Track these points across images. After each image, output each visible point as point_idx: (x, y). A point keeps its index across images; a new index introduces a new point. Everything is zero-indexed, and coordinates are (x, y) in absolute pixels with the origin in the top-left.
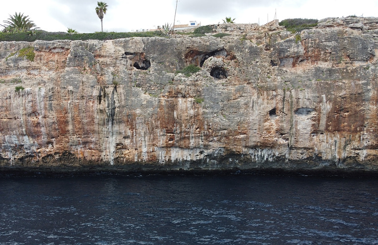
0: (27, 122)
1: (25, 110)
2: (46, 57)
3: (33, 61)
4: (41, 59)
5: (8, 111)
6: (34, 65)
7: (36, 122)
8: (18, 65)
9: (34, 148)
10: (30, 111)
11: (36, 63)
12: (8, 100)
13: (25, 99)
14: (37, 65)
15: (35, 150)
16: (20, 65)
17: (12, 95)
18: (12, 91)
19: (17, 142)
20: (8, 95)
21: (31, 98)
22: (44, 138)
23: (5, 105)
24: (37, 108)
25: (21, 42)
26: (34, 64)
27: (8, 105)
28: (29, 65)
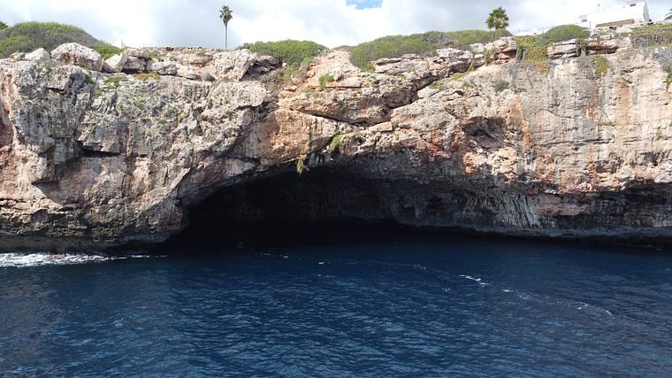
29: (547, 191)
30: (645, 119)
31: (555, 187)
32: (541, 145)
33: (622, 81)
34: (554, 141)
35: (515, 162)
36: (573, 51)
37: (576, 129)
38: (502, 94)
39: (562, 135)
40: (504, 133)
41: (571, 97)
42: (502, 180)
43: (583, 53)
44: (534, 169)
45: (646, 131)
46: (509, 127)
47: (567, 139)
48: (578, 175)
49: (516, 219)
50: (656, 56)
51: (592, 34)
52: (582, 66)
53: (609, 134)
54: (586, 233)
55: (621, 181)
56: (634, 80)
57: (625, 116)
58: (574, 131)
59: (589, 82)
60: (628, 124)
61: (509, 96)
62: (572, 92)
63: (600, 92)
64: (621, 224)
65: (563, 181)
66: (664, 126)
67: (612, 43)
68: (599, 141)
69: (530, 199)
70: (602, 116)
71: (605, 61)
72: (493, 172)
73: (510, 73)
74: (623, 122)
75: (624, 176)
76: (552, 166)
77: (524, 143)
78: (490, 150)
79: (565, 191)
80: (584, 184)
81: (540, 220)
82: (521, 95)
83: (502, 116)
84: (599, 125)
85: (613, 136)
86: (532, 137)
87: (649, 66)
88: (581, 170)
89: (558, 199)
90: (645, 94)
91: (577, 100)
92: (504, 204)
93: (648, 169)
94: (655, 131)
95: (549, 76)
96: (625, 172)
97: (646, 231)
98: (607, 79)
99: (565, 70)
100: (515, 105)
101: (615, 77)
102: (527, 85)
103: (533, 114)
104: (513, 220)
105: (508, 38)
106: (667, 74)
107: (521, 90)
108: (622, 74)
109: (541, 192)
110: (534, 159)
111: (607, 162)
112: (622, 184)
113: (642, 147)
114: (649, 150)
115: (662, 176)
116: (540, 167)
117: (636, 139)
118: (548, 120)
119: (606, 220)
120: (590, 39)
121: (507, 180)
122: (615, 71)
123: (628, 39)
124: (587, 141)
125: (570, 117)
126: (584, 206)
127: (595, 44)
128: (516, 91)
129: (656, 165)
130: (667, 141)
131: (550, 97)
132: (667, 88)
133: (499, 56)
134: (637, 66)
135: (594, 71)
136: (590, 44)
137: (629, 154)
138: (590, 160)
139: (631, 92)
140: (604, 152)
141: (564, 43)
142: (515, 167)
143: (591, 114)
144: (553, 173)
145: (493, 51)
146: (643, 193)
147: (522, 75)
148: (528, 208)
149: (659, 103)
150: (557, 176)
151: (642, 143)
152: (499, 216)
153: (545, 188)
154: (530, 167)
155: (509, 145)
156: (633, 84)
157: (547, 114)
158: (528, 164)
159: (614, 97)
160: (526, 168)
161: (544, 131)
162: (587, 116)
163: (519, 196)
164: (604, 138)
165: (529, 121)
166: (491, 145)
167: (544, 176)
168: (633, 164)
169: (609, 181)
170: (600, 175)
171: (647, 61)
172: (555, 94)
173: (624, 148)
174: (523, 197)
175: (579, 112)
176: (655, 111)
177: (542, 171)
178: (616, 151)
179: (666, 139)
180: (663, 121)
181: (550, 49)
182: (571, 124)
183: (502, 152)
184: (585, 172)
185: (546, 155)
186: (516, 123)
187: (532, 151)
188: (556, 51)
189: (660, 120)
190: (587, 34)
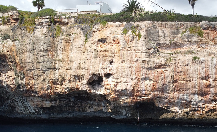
0: (200, 83)
1: (200, 74)
2: (212, 35)
3: (202, 37)
4: (208, 36)
5: (186, 75)
6: (203, 41)
7: (208, 84)
8: (191, 40)
9: (200, 104)
10: (203, 76)
11: (204, 39)
12: (186, 67)
13: (200, 66)
14: (206, 41)
15: (201, 106)
16: (193, 40)
17: (190, 63)
18: (189, 60)
19: (187, 99)
20: (187, 63)
21: (205, 66)
22: (211, 97)
23: (184, 70)
24: (209, 73)
25: (188, 22)
26: (203, 39)
27: (186, 71)
28: (199, 41)
29: (33, 94)
30: (75, 59)
31: (36, 92)
32: (27, 70)
33: (66, 40)
34: (32, 68)
35: (14, 79)
36: (47, 22)
37: (44, 62)
38: (6, 41)
39: (36, 65)
40: (8, 63)
41: (41, 46)
42: (10, 89)
43: (53, 24)
44: (24, 83)
45: (75, 65)
46: (9, 60)
47: (38, 67)
48: (46, 86)
49: (24, 109)
50: (82, 29)
51: (57, 15)
52: (49, 31)
53: (59, 66)
54: (59, 116)
55: (65, 89)
56: (72, 39)
57: (67, 57)
58: (42, 63)
59: (51, 38)
60: (68, 61)
61: (10, 42)
62: (42, 43)
63: (56, 44)
64: (74, 111)
65: (39, 89)
66: (81, 63)
67: (66, 20)
68: (54, 69)
69: (27, 98)
70: (57, 56)
71: (60, 29)
72: (4, 84)
73: (13, 31)
74: (66, 60)
75: (66, 87)
76: (33, 82)
77: (18, 69)
78: (3, 72)
79: (40, 94)
80: (49, 91)
81: (35, 110)
82: (15, 42)
83: (5, 54)
84: (55, 61)
85: (61, 67)
86: (21, 65)
87: (78, 33)
88: (46, 83)
89: (40, 99)
90: (76, 47)
91: (44, 47)
92: (17, 102)
93: (77, 83)
94: (78, 65)
95: (32, 34)
96: (66, 85)
97: (85, 114)
98: (60, 38)
99: (41, 32)
100: (12, 48)
101: (63, 37)
102: (20, 37)
103: (21, 53)
104: (23, 110)
105: (14, 11)
106: (85, 38)
107: (16, 40)
108: (66, 36)
109: (30, 95)
110: (24, 77)
111: (58, 80)
112: (66, 91)
113: (73, 72)
114: (75, 74)
115: (82, 87)
116: (27, 81)
117: (70, 69)
118: (29, 57)
119: (67, 109)
120: (56, 17)
121: (12, 88)
122: (64, 34)
123: (73, 19)
124: (49, 69)
125: (41, 56)
126: (53, 102)
127: (58, 20)
128: (13, 40)
129: (80, 82)
130: (83, 70)
131: (31, 45)
132: (85, 44)
133: (11, 21)
134: (74, 32)
135: (54, 34)
136: (56, 20)
137: (68, 76)
138: (50, 79)
139: (70, 45)
140: (56, 75)
141: (43, 17)
142: (14, 81)
143: (52, 55)
144: (34, 85)
145: (7, 17)
146: (84, 95)
147: (18, 32)
148: (28, 104)
149: (81, 51)
150: (36, 86)
151: (73, 70)
152: (16, 109)
153: (31, 93)
154: (22, 81)
155: (12, 69)
156: (71, 42)
157: (28, 54)
158: (21, 80)
159: (62, 47)
160: (20, 82)
161: (27, 63)
162: (50, 56)
163: (22, 97)
164: (56, 67)
165: (19, 57)
166: (4, 69)
167: (29, 86)
168: (70, 81)
169: (60, 89)
170: (56, 86)
171: (78, 31)
172: (34, 43)
173: (65, 73)
174: (24, 98)
175: (45, 54)
176: (79, 55)
177: (29, 84)
178: (61, 74)
179: (83, 69)
180: (82, 60)
181: (36, 20)
182: (41, 60)
183: (9, 73)
184: (48, 84)
185: (29, 75)
186: (12, 57)
187: (22, 73)
188: (40, 21)
189: (81, 60)
190: (55, 15)
